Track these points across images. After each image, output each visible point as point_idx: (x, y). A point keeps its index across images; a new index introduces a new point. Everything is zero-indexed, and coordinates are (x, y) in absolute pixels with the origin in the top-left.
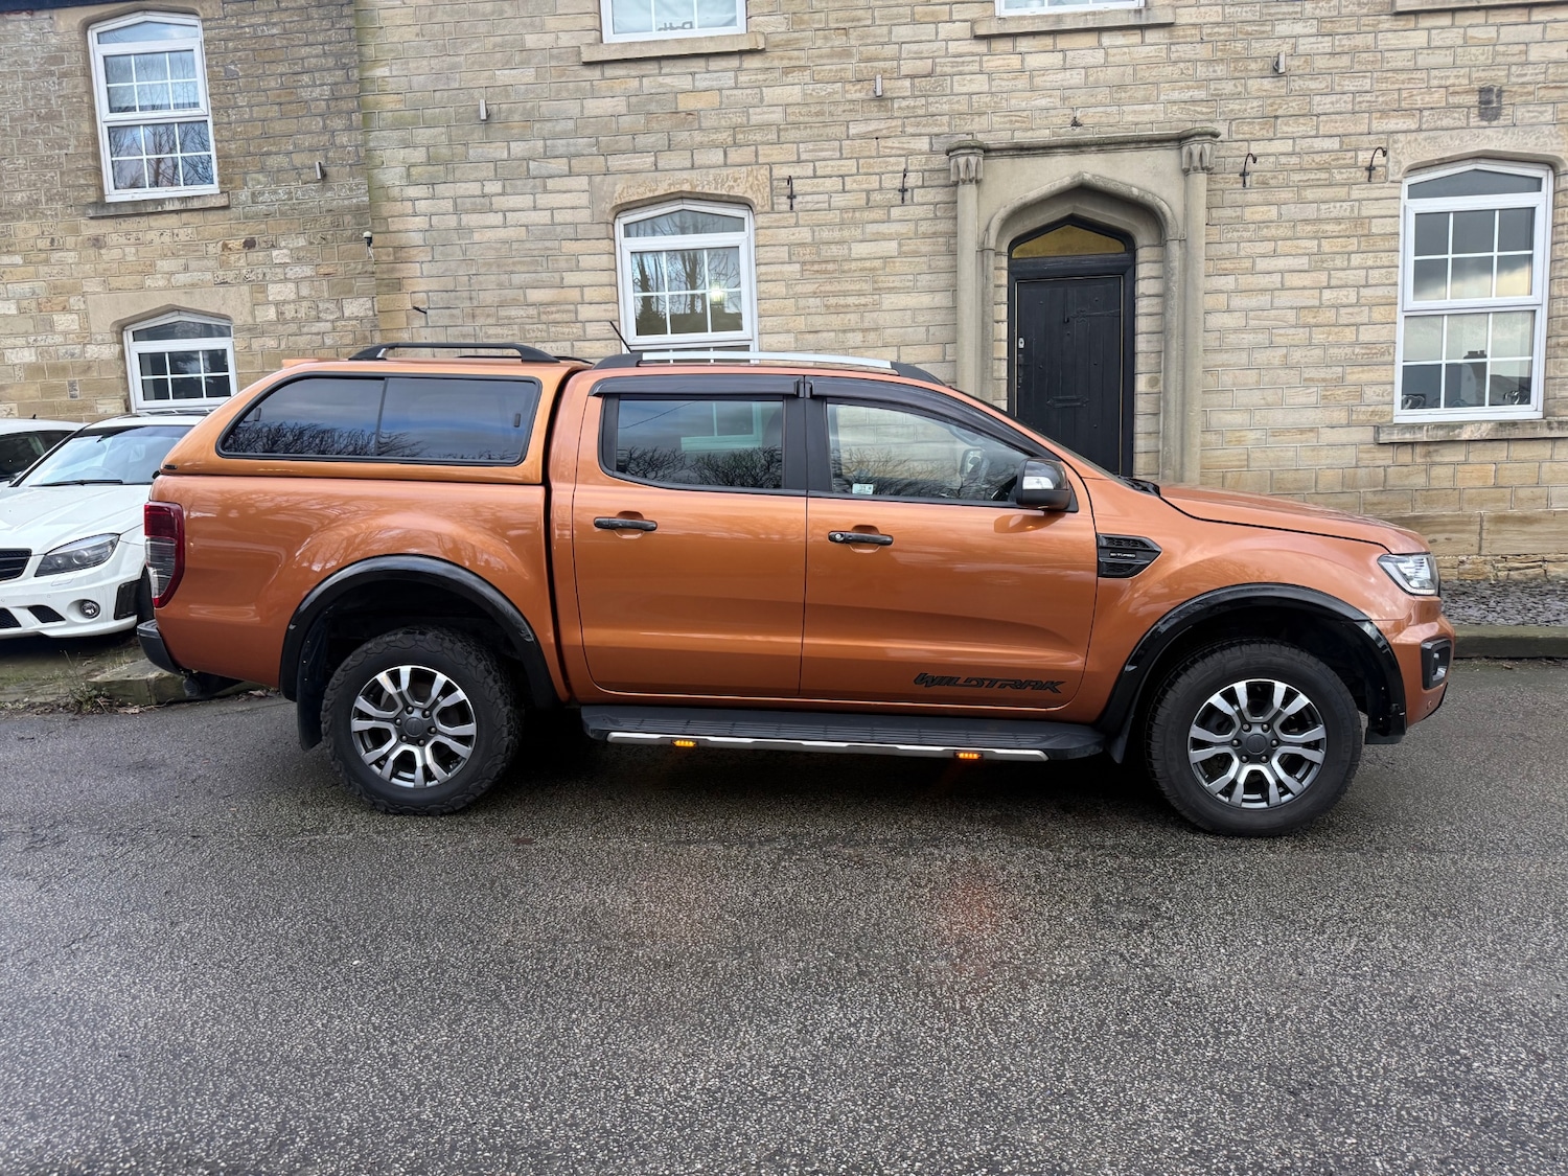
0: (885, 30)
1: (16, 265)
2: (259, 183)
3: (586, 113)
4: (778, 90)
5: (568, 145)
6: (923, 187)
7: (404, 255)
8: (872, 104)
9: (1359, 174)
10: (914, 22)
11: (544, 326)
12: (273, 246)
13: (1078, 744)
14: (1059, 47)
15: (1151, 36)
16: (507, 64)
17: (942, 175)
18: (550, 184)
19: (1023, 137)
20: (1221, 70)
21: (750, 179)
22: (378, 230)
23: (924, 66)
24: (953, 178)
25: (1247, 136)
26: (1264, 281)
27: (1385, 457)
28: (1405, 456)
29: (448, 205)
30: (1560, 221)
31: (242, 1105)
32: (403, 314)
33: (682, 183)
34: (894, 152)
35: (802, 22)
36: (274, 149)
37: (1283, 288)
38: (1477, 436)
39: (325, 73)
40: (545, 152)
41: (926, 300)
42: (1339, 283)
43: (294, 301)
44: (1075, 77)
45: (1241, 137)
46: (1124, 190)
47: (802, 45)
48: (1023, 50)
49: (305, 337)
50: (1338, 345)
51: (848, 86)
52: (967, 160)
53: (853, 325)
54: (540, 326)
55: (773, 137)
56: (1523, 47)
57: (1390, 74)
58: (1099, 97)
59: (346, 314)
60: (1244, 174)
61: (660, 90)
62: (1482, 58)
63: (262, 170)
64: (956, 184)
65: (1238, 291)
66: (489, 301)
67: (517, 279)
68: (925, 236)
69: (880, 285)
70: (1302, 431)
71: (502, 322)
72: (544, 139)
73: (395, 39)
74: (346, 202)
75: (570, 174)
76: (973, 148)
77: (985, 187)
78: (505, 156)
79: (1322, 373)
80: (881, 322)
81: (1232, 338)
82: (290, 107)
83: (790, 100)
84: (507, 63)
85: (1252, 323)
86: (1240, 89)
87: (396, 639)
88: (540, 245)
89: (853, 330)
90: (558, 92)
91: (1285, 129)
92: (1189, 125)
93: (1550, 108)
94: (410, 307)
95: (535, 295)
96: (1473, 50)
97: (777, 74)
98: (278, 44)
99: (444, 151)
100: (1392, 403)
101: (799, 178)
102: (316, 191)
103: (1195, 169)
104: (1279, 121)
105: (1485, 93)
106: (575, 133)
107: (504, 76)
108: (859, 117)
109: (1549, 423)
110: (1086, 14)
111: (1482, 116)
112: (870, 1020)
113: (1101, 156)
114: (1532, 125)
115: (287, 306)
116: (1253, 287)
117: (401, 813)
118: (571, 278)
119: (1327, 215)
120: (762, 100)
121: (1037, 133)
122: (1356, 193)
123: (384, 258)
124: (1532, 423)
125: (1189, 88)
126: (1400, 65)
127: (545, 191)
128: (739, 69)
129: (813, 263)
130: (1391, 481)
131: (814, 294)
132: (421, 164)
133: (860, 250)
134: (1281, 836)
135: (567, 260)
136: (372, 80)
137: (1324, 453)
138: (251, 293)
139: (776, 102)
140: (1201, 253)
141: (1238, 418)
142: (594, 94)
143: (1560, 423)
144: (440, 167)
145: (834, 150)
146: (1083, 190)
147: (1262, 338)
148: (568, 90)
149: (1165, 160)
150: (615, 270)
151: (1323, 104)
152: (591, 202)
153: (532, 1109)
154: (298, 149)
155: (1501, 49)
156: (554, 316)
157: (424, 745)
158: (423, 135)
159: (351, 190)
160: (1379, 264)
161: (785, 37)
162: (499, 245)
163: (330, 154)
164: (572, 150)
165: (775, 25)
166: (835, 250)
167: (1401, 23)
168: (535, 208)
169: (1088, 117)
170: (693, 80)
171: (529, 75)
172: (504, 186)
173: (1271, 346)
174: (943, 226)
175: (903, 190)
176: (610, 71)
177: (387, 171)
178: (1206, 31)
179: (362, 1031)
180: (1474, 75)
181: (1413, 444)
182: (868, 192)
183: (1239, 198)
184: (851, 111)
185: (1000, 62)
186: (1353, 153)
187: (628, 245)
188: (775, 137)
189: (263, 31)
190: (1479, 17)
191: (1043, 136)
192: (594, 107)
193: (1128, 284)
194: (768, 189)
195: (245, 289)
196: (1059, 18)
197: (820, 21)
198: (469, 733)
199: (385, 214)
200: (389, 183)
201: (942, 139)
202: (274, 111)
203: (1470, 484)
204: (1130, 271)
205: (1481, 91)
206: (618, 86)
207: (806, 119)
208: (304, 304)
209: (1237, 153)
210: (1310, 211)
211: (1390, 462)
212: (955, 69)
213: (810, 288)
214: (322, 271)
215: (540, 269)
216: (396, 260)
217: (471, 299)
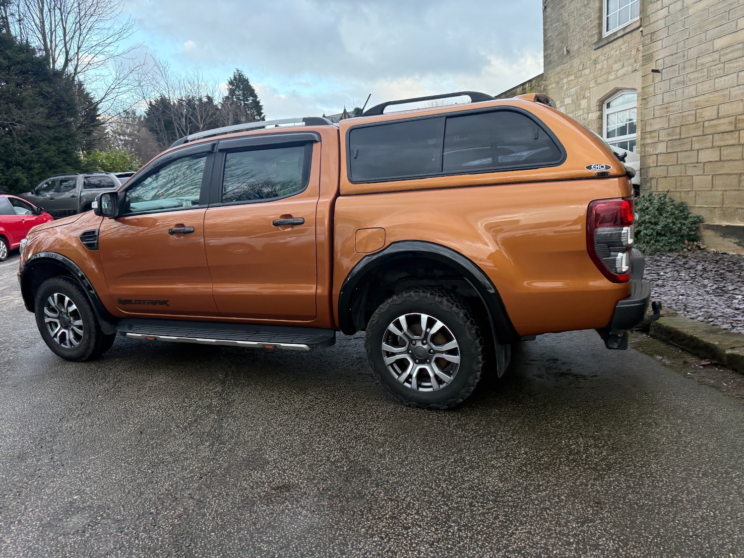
1: (572, 80)
7: (656, 36)
11: (722, 65)
32: (652, 76)
54: (719, 66)
66: (693, 55)
67: (710, 34)
71: (699, 68)
95: (719, 43)
199: (649, 13)
215: (724, 22)
216: (652, 41)
217: (684, 56)
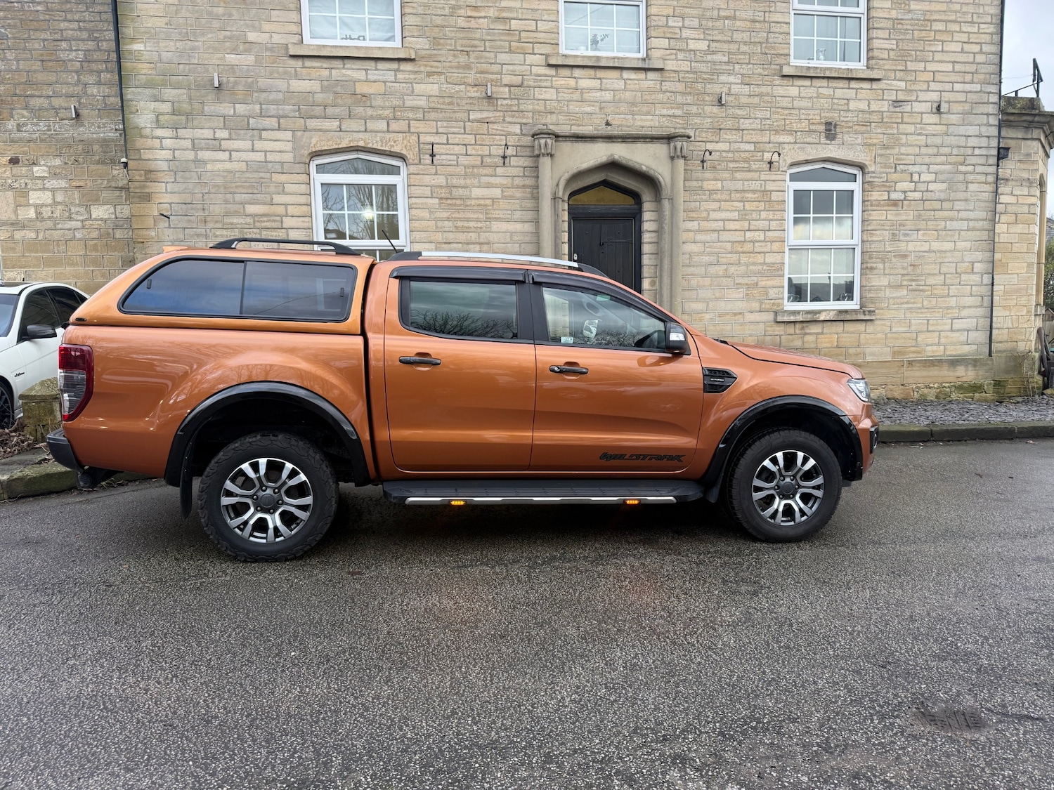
0: (492, 55)
2: (23, 117)
3: (292, 89)
4: (423, 86)
5: (278, 109)
6: (516, 156)
7: (153, 176)
8: (484, 101)
9: (764, 166)
10: (510, 52)
11: (258, 231)
12: (34, 163)
13: (692, 493)
14: (598, 76)
15: (651, 75)
16: (234, 51)
17: (528, 150)
18: (265, 134)
19: (576, 130)
20: (689, 99)
21: (405, 142)
22: (133, 158)
23: (518, 80)
24: (537, 152)
25: (704, 139)
26: (714, 225)
27: (780, 330)
28: (790, 329)
29: (188, 144)
30: (866, 199)
31: (280, 745)
32: (151, 218)
33: (358, 141)
34: (498, 132)
35: (439, 44)
36: (36, 93)
37: (724, 230)
38: (828, 318)
39: (80, 42)
40: (261, 113)
41: (519, 227)
42: (755, 228)
43: (51, 205)
44: (608, 96)
45: (701, 139)
46: (637, 166)
47: (440, 59)
48: (577, 76)
49: (57, 232)
50: (754, 264)
51: (469, 88)
52: (546, 142)
53: (473, 240)
54: (255, 230)
55: (420, 116)
56: (846, 101)
57: (780, 110)
58: (622, 109)
59: (93, 217)
60: (703, 161)
61: (343, 79)
62: (826, 105)
63: (26, 108)
64: (538, 156)
65: (699, 231)
66: (217, 212)
67: (238, 197)
68: (518, 187)
69: (490, 216)
70: (735, 314)
71: (227, 226)
72: (261, 104)
73: (150, 25)
74: (95, 136)
75: (279, 129)
76: (549, 134)
77: (556, 159)
78: (232, 112)
79: (746, 280)
80: (491, 239)
81: (696, 259)
82: (50, 64)
83: (431, 93)
84: (234, 49)
85: (708, 250)
86: (700, 111)
87: (255, 440)
88: (256, 175)
89: (474, 244)
90: (271, 73)
91: (725, 136)
92: (673, 131)
93: (860, 136)
94: (156, 213)
95: (251, 209)
96: (822, 100)
97: (423, 76)
98: (41, 18)
99: (186, 106)
100: (783, 299)
101: (437, 144)
102: (70, 126)
103: (678, 157)
104: (722, 131)
105: (828, 124)
106: (283, 102)
107: (231, 58)
108: (476, 108)
109: (864, 312)
110: (614, 58)
111: (827, 137)
112: (642, 654)
113: (624, 145)
114: (852, 145)
115: (44, 208)
116: (708, 229)
117: (256, 561)
118: (278, 199)
119: (748, 188)
120: (413, 92)
121: (585, 128)
122: (763, 177)
123: (137, 178)
124: (855, 311)
125: (672, 108)
126: (785, 105)
127: (261, 138)
128: (397, 70)
129: (447, 199)
130: (783, 344)
131: (448, 219)
132: (167, 114)
133: (477, 192)
134: (801, 541)
135: (276, 186)
136: (130, 52)
137: (747, 327)
138: (15, 197)
139: (422, 94)
140: (681, 207)
141: (699, 306)
142: (297, 77)
143: (869, 311)
144: (182, 118)
145: (460, 128)
146: (613, 165)
147: (713, 259)
148: (278, 73)
149: (661, 149)
150: (310, 195)
151: (745, 124)
152: (294, 149)
153: (476, 724)
154: (57, 95)
155: (836, 101)
156: (265, 224)
157: (274, 512)
158: (169, 93)
159: (99, 127)
160: (776, 218)
161: (428, 52)
162: (226, 174)
163: (83, 101)
164: (281, 113)
165: (420, 44)
166: (461, 192)
167: (785, 82)
168: (253, 150)
169: (616, 120)
170: (367, 74)
171: (249, 59)
172: (230, 134)
173: (718, 263)
174: (529, 182)
175: (504, 157)
176: (308, 63)
177: (141, 116)
178: (681, 75)
179: (329, 693)
180: (823, 115)
181: (794, 322)
182: (482, 156)
183: (699, 175)
184: (471, 104)
185: (563, 82)
186: (761, 154)
187: (319, 179)
188: (422, 116)
189: (29, 7)
190: (824, 82)
191: (588, 130)
192: (296, 85)
193: (637, 224)
194: (417, 149)
195: (10, 194)
196: (598, 58)
197: (451, 45)
198: (308, 503)
199: (138, 145)
200: (143, 125)
201: (528, 127)
202: (37, 66)
203: (825, 346)
204: (638, 216)
205: (826, 124)
206: (314, 73)
207: (442, 106)
208: (59, 207)
209: (699, 148)
210: (739, 186)
211: (783, 333)
212: (536, 84)
213: (445, 215)
214: (74, 184)
215: (256, 191)
216: (147, 180)
217: (204, 209)
